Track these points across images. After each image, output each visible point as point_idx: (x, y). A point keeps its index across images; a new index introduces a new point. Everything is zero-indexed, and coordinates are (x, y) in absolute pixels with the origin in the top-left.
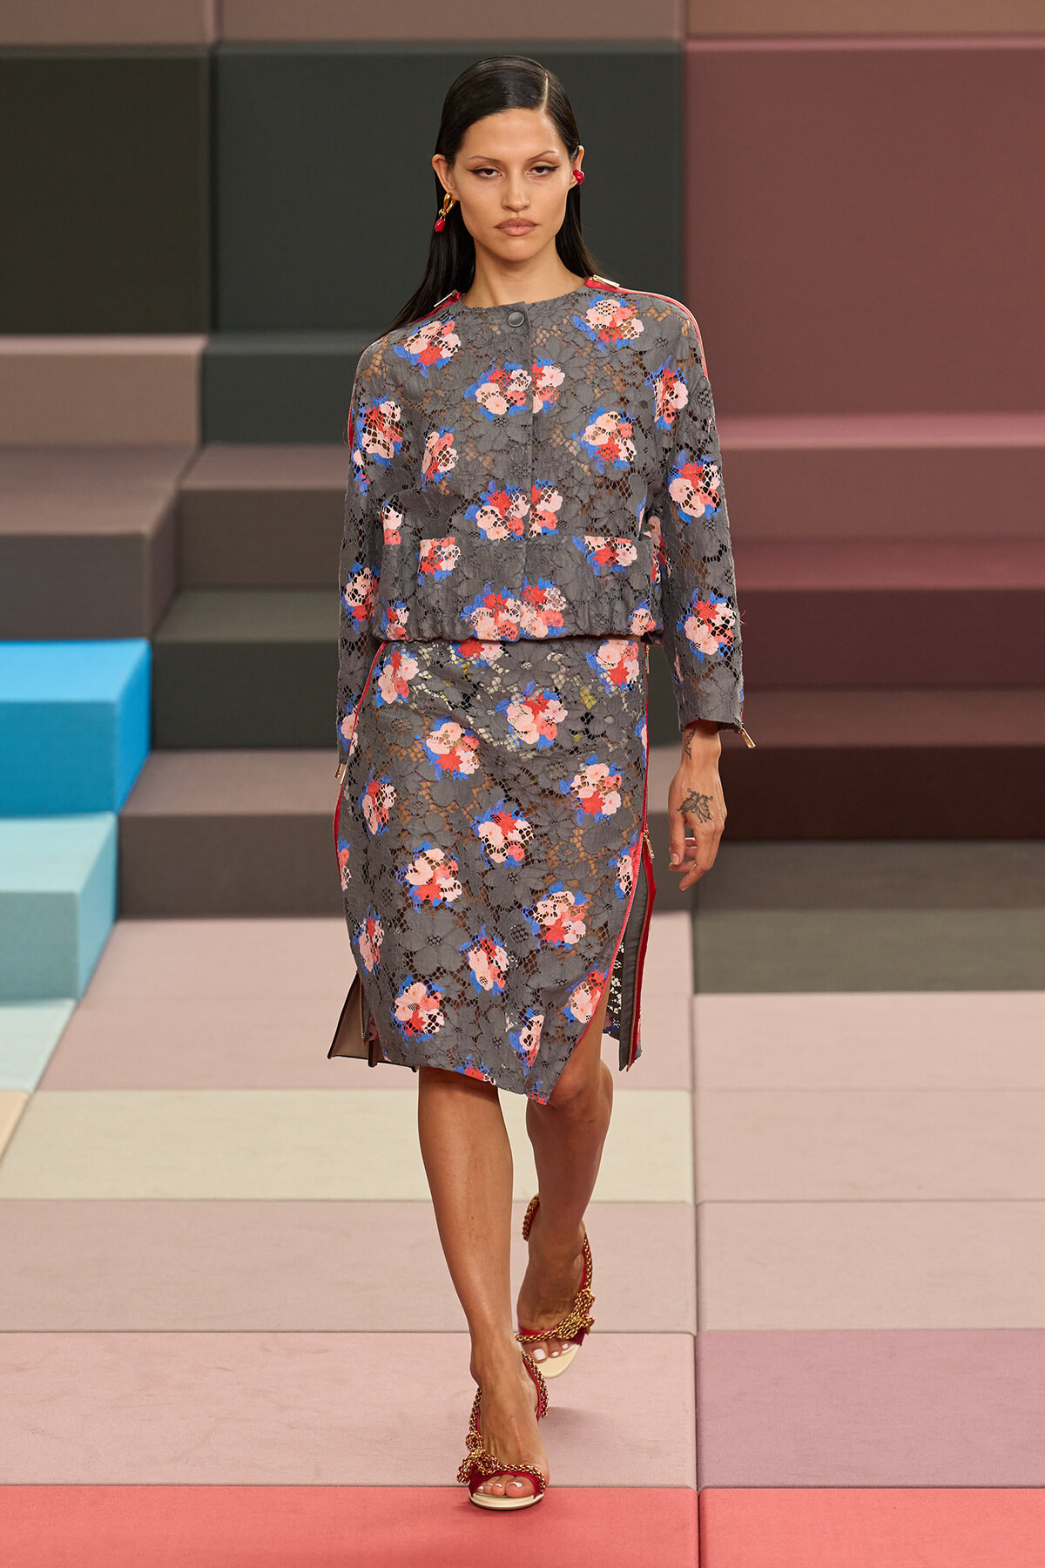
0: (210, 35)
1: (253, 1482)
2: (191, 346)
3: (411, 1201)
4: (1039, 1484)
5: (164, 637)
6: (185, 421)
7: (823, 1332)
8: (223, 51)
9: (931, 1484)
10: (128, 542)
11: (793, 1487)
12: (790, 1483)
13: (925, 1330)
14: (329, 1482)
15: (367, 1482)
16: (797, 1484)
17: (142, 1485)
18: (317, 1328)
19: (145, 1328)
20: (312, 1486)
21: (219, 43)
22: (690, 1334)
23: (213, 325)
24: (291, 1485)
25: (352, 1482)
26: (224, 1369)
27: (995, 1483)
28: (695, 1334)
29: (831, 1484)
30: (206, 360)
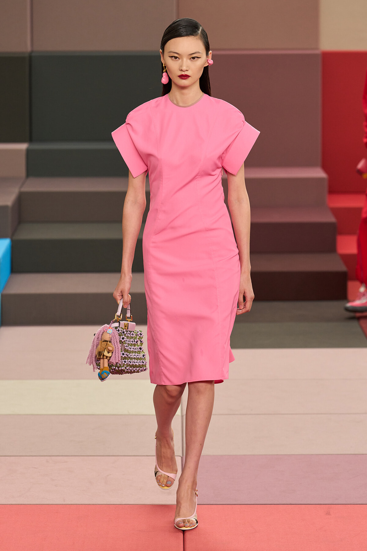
0: (29, 49)
1: (44, 503)
2: (23, 146)
3: (93, 415)
4: (289, 503)
5: (16, 237)
6: (22, 170)
7: (222, 456)
8: (33, 54)
9: (256, 503)
10: (5, 208)
11: (213, 505)
12: (212, 503)
13: (254, 455)
14: (68, 503)
15: (80, 503)
16: (214, 503)
17: (9, 504)
18: (63, 455)
19: (10, 455)
20: (62, 504)
21: (32, 52)
22: (180, 456)
23: (30, 140)
24: (56, 504)
25: (75, 503)
26: (35, 468)
27: (275, 503)
28: (182, 456)
29: (225, 503)
30: (28, 151)
